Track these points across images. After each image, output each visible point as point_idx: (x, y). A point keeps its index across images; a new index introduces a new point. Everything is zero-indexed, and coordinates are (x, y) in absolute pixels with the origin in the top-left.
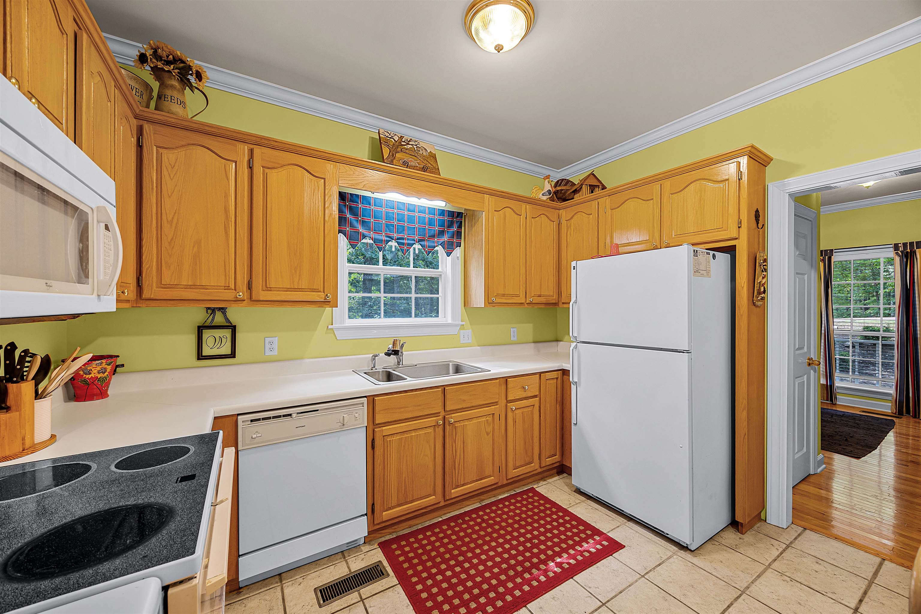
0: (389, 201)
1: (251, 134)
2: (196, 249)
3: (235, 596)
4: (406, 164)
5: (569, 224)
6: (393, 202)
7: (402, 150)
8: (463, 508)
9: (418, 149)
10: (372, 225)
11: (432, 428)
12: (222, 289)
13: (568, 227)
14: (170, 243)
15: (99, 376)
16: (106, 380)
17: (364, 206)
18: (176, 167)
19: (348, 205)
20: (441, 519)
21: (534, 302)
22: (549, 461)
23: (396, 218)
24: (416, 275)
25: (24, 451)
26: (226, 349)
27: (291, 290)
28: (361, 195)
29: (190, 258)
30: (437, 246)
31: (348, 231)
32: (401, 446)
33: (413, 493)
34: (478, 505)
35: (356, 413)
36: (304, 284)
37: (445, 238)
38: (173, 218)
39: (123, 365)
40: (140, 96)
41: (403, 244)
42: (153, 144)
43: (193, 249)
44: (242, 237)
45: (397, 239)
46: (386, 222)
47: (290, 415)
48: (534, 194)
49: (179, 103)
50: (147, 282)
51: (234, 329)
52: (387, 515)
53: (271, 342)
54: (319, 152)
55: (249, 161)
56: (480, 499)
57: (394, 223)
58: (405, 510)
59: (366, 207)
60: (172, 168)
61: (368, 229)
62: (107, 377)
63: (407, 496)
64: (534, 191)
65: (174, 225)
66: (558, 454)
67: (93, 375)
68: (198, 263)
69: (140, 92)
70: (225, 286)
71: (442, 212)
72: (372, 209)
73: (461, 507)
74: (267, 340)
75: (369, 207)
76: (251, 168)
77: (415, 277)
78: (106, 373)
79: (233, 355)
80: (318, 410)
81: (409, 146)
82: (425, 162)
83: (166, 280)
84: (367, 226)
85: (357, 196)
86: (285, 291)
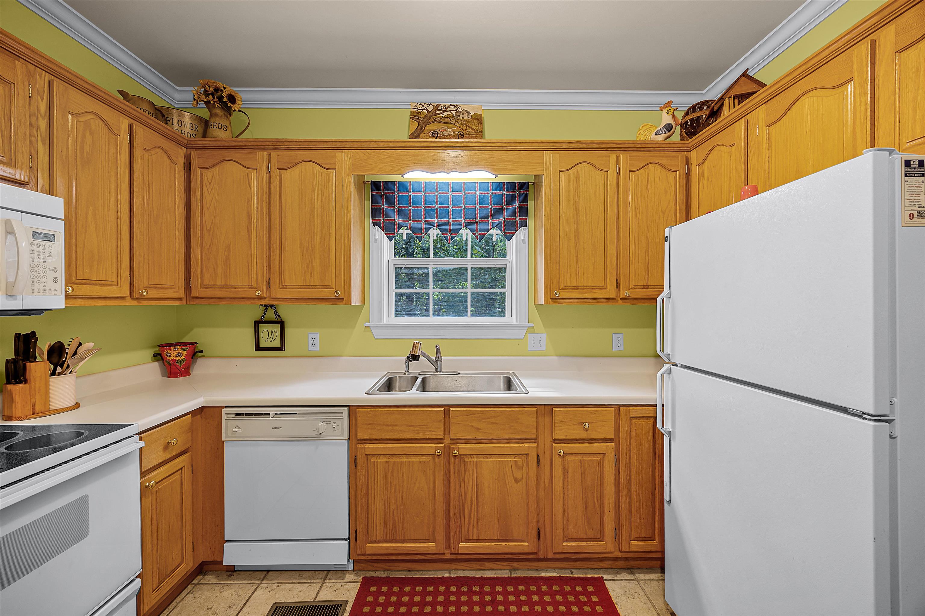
0: (428, 183)
1: (267, 140)
2: (226, 253)
3: (225, 577)
4: (435, 135)
5: (701, 171)
6: (433, 184)
7: (435, 120)
8: (484, 570)
9: (458, 114)
10: (410, 212)
11: (431, 457)
12: (247, 288)
13: (701, 175)
14: (208, 249)
15: (177, 358)
16: (184, 362)
17: (401, 193)
18: (212, 184)
19: (383, 195)
20: (447, 575)
21: (633, 296)
22: (636, 545)
23: (437, 202)
24: (472, 267)
25: (34, 414)
26: (277, 343)
27: (304, 287)
28: (397, 182)
29: (223, 261)
30: (491, 229)
31: (383, 222)
32: (388, 470)
33: (404, 530)
34: (505, 574)
35: (335, 423)
36: (316, 282)
37: (503, 218)
38: (210, 227)
39: (202, 351)
40: (194, 129)
41: (447, 230)
42: (197, 167)
43: (225, 253)
44: (262, 238)
45: (439, 225)
46: (426, 207)
47: (268, 414)
48: (643, 136)
49: (220, 127)
50: (194, 283)
51: (282, 324)
52: (370, 547)
53: (313, 338)
54: (329, 143)
55: (267, 167)
56: (512, 566)
57: (435, 207)
58: (392, 548)
59: (403, 193)
60: (210, 184)
61: (405, 217)
62: (184, 360)
63: (396, 532)
64: (642, 132)
65: (211, 233)
66: (657, 539)
67: (172, 358)
68: (228, 265)
69: (194, 126)
70: (249, 285)
71: (499, 186)
72: (410, 195)
73: (482, 568)
74: (310, 336)
75: (407, 193)
76: (269, 172)
77: (472, 268)
78: (182, 357)
79: (282, 348)
80: (296, 414)
81: (446, 113)
82: (465, 127)
83: (206, 282)
84: (405, 215)
85: (393, 183)
86: (299, 289)
